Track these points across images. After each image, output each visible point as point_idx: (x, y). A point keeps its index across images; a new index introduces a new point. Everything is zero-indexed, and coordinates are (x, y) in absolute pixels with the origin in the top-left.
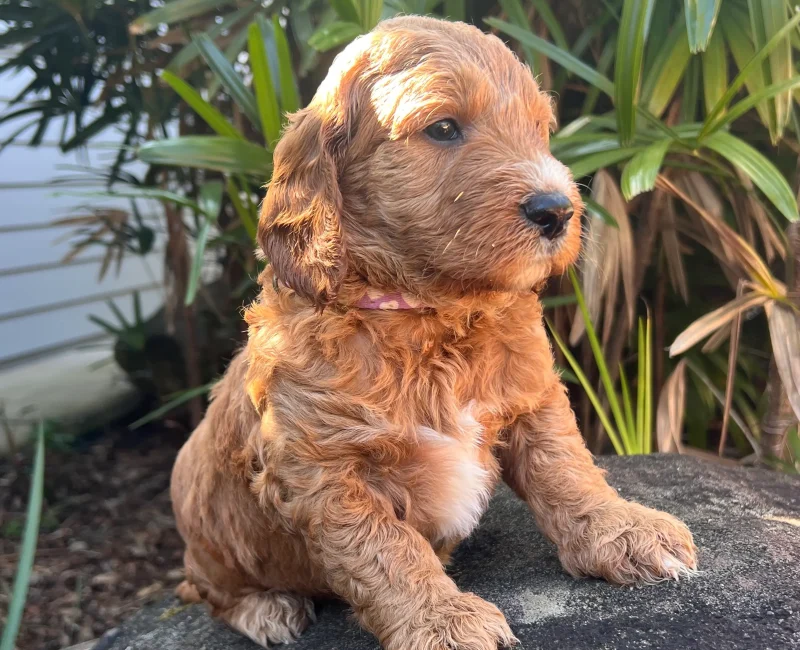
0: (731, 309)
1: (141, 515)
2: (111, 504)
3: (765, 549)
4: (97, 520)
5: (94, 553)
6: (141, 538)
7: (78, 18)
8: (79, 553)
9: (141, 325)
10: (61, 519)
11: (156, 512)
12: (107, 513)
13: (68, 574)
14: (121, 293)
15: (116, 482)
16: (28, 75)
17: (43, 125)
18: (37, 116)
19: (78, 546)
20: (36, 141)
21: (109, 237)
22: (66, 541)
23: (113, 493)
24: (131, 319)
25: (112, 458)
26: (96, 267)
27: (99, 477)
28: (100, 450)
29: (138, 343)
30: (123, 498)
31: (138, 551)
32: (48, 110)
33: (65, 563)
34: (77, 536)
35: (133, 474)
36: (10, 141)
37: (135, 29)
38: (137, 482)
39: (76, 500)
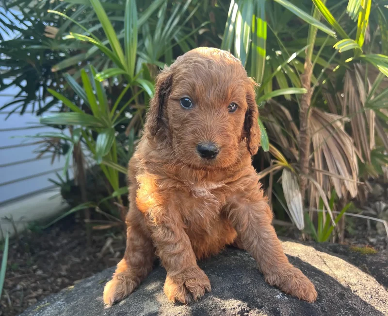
0: (265, 172)
1: (66, 258)
2: (55, 254)
3: (241, 277)
4: (49, 261)
5: (46, 275)
6: (64, 267)
7: (34, 66)
8: (39, 276)
9: (69, 181)
10: (35, 261)
11: (72, 257)
12: (53, 258)
13: (33, 285)
14: (60, 169)
15: (58, 245)
16: (18, 89)
17: (25, 106)
18: (22, 103)
19: (39, 272)
20: (22, 112)
21: (53, 149)
22: (35, 271)
23: (57, 249)
24: (64, 179)
25: (58, 235)
26: (50, 160)
27: (51, 243)
28: (54, 232)
29: (68, 188)
30: (60, 251)
31: (64, 273)
32: (27, 101)
33: (33, 280)
34: (40, 268)
35: (65, 241)
36: (13, 111)
37: (53, 70)
38: (66, 244)
39: (42, 253)
